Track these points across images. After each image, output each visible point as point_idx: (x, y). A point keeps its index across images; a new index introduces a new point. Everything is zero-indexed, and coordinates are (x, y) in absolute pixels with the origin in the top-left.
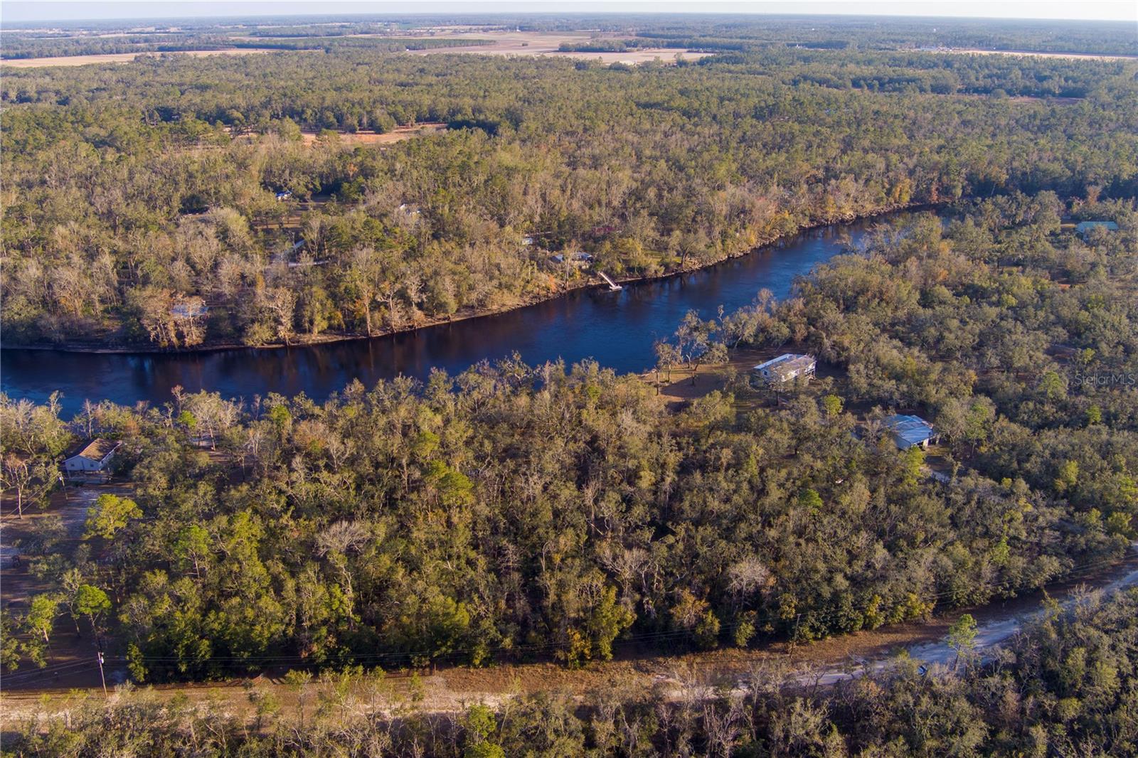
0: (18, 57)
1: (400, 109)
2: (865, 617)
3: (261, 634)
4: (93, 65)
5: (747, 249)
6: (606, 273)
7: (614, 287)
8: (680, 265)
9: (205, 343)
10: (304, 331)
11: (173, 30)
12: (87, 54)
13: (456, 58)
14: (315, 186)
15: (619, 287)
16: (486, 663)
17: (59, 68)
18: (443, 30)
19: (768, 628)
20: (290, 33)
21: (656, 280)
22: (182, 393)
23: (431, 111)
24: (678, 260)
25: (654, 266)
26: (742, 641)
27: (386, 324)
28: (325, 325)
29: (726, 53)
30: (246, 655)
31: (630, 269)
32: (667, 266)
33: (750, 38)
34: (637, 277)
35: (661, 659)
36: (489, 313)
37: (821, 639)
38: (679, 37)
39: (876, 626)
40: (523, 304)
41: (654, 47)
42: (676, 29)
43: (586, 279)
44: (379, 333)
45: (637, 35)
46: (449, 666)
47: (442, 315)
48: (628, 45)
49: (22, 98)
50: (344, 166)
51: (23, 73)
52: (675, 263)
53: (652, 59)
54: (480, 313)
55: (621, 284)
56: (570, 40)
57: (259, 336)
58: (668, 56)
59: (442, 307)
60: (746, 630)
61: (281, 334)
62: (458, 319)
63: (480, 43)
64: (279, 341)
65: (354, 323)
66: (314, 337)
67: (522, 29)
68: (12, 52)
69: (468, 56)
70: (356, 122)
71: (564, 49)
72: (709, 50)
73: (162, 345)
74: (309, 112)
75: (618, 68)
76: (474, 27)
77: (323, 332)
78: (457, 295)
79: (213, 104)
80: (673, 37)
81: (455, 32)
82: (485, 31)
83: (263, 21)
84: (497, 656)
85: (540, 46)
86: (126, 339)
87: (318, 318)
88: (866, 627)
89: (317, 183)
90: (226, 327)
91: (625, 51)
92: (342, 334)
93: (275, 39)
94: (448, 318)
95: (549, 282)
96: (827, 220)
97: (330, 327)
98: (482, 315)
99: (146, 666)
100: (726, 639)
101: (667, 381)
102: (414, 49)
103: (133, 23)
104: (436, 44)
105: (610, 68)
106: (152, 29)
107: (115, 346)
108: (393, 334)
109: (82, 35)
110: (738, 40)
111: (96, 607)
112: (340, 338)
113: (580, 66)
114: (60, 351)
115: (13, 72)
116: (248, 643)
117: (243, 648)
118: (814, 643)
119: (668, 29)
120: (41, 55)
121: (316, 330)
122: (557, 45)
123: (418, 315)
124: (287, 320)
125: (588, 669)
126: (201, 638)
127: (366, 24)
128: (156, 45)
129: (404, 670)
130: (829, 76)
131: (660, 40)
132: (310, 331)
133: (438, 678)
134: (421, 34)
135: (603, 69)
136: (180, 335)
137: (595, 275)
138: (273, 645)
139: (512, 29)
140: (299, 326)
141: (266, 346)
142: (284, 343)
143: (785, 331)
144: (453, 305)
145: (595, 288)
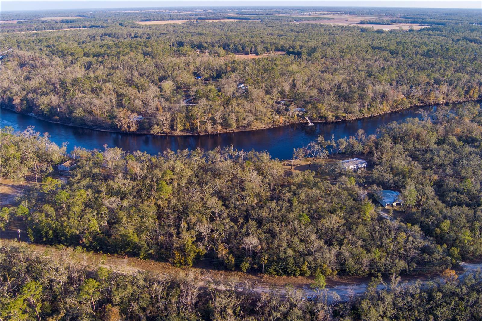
0: (146, 21)
1: (269, 45)
2: (301, 271)
3: (68, 232)
4: (168, 24)
5: (382, 113)
6: (309, 118)
7: (310, 124)
8: (344, 117)
9: (138, 130)
10: (174, 130)
11: (209, 11)
12: (171, 20)
13: (310, 25)
14: (213, 75)
15: (313, 124)
16: (145, 258)
17: (155, 25)
18: (316, 13)
19: (255, 266)
20: (252, 13)
21: (332, 122)
22: (107, 147)
23: (282, 47)
24: (344, 115)
25: (331, 117)
26: (244, 269)
27: (206, 131)
28: (182, 128)
29: (434, 26)
30: (63, 238)
31: (321, 117)
32: (337, 117)
33: (453, 20)
34: (323, 120)
35: (211, 271)
36: (252, 130)
37: (281, 276)
38: (417, 18)
39: (306, 275)
40: (267, 128)
41: (404, 23)
42: (420, 15)
43: (300, 120)
44: (203, 133)
45: (401, 17)
46: (132, 257)
47: (230, 129)
48: (392, 21)
49: (136, 37)
50: (226, 68)
51: (142, 26)
52: (342, 116)
53: (397, 28)
54: (247, 130)
55: (314, 123)
56: (366, 19)
57: (156, 130)
58: (406, 27)
59: (230, 125)
60: (245, 265)
61: (165, 130)
62: (237, 131)
63: (328, 19)
64: (163, 133)
65: (193, 129)
66: (178, 133)
67: (350, 14)
68: (144, 19)
69: (316, 25)
70: (249, 50)
71: (362, 23)
72: (430, 25)
73: (122, 130)
74: (232, 45)
75: (380, 32)
76: (330, 12)
77: (182, 131)
78: (237, 121)
79: (198, 41)
80: (414, 19)
81: (321, 14)
82: (334, 14)
83: (245, 8)
84: (149, 256)
85: (353, 21)
86: (112, 126)
87: (179, 125)
88: (302, 274)
89: (215, 74)
90: (146, 126)
91: (390, 24)
92: (189, 133)
93: (244, 15)
94: (233, 130)
95: (280, 120)
96: (430, 103)
97: (184, 129)
98: (248, 130)
99: (34, 236)
100: (237, 267)
101: (299, 164)
102: (298, 21)
103: (196, 8)
104: (308, 19)
105: (376, 31)
106: (202, 11)
107: (108, 129)
108: (209, 134)
109: (174, 13)
110: (447, 21)
111: (23, 214)
112: (188, 134)
113: (363, 30)
114: (91, 129)
115: (139, 26)
116: (64, 235)
117: (62, 236)
118: (276, 276)
119: (417, 15)
120: (154, 20)
121: (178, 130)
122: (359, 21)
123: (219, 127)
124: (167, 125)
125: (182, 268)
126: (50, 230)
127: (285, 10)
128: (197, 17)
129: (116, 255)
130: (477, 38)
131: (408, 20)
132: (176, 130)
133: (126, 260)
134: (305, 15)
135: (373, 31)
136: (129, 127)
137: (304, 118)
138: (72, 236)
139: (346, 13)
140: (172, 127)
141: (160, 134)
142: (166, 134)
143: (361, 148)
144: (234, 124)
145: (303, 123)
